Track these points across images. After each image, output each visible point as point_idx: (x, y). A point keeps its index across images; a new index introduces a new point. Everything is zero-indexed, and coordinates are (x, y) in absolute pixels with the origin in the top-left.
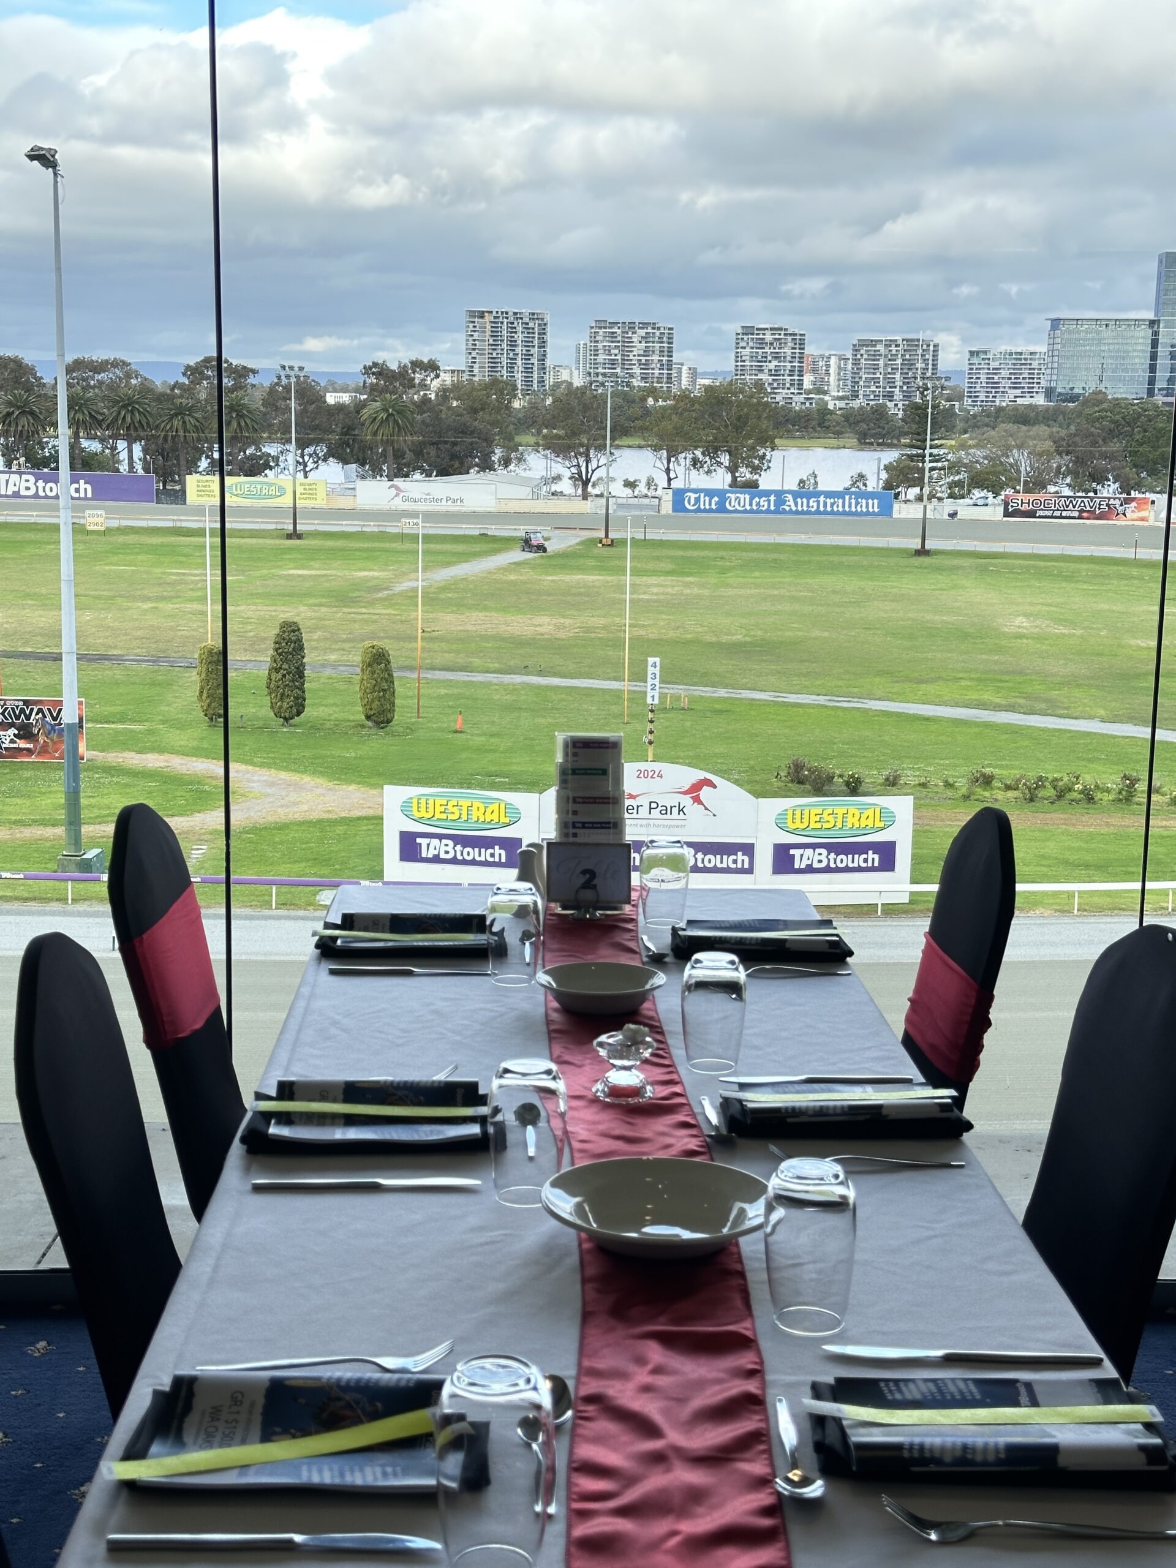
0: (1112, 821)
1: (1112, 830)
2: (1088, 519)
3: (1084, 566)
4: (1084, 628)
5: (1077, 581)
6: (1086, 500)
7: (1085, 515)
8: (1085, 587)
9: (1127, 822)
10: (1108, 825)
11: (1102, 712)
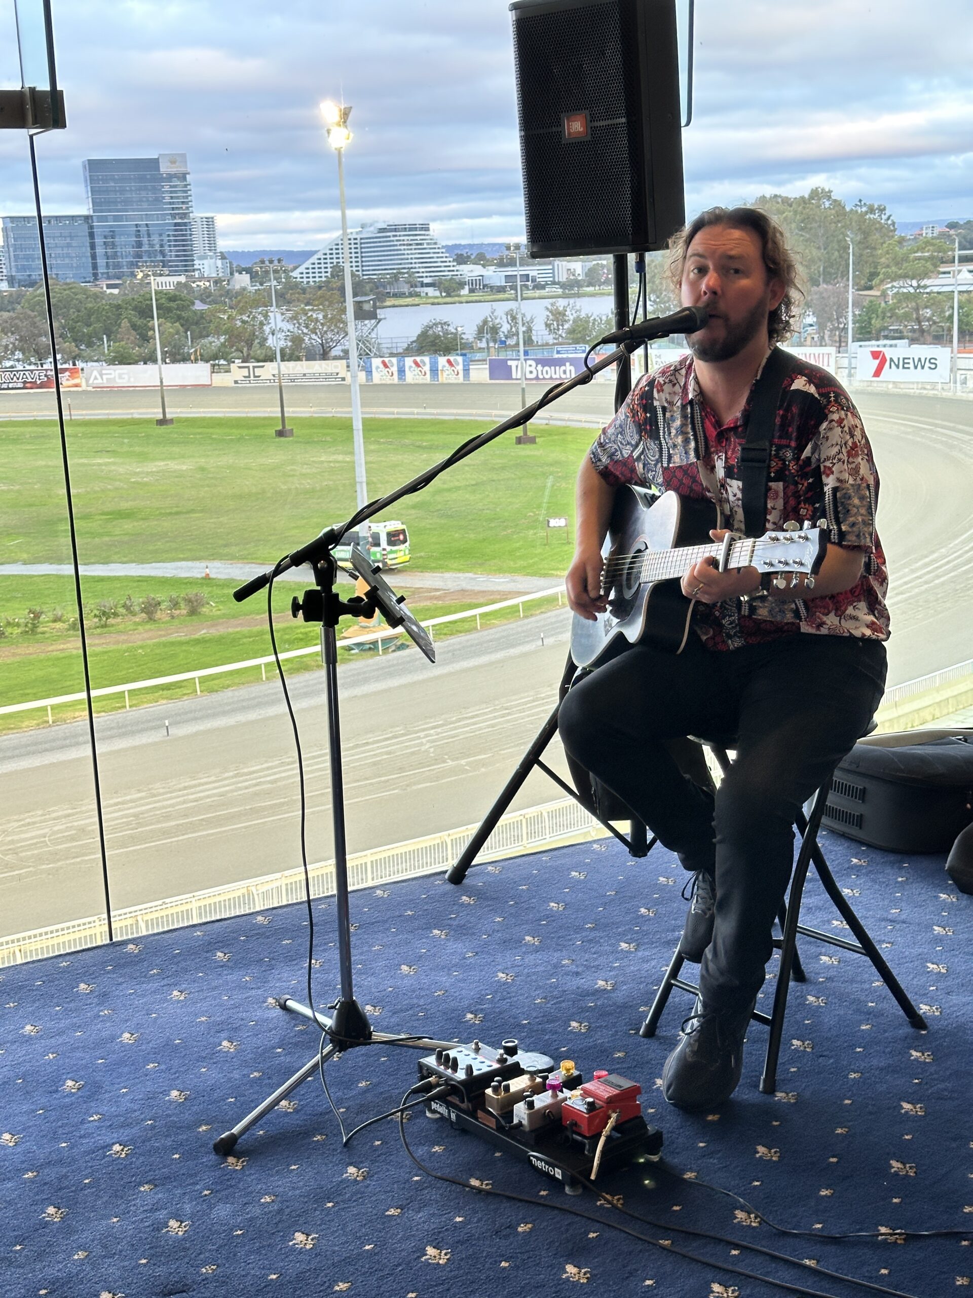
0: (19, 651)
1: (18, 659)
2: (31, 388)
3: (29, 429)
4: (21, 484)
5: (22, 443)
6: (27, 373)
7: (28, 385)
8: (28, 447)
9: (31, 650)
10: (14, 655)
11: (25, 556)
